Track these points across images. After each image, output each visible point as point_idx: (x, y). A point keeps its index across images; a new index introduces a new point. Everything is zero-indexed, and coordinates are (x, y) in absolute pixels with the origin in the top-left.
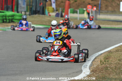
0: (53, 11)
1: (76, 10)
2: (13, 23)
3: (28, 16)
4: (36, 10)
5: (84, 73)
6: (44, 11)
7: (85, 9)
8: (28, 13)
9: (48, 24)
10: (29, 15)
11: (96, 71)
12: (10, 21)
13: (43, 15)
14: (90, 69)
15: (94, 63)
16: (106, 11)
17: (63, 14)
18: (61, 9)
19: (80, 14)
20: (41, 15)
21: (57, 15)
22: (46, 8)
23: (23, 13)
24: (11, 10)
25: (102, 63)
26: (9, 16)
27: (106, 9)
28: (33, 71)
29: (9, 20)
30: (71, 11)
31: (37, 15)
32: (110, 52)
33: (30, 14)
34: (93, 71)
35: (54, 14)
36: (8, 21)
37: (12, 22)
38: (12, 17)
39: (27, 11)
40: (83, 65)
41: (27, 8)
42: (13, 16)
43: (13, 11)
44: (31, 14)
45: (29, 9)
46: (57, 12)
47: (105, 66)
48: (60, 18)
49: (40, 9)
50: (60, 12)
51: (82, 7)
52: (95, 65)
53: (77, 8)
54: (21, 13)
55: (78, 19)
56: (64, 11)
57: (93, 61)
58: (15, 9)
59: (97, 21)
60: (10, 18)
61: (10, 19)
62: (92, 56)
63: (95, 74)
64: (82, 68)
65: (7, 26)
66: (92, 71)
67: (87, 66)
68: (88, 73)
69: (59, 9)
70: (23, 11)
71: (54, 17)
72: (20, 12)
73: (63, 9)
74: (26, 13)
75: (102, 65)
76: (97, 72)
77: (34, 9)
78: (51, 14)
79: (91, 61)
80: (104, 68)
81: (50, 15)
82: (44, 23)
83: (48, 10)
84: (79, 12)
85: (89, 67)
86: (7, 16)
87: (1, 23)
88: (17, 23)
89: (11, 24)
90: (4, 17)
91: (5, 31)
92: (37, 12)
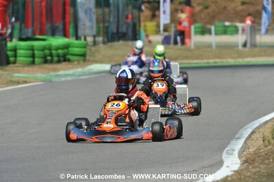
0: (157, 32)
1: (208, 26)
2: (67, 63)
3: (101, 45)
4: (118, 33)
5: (227, 166)
6: (138, 32)
7: (227, 24)
8: (100, 39)
10: (104, 43)
11: (253, 160)
12: (62, 59)
14: (240, 157)
15: (249, 143)
19: (216, 34)
20: (130, 43)
22: (140, 26)
23: (90, 39)
24: (62, 33)
25: (267, 143)
26: (58, 48)
29: (58, 56)
30: (199, 30)
31: (121, 42)
33: (106, 40)
34: (248, 162)
35: (159, 38)
36: (55, 59)
37: (66, 60)
38: (66, 51)
39: (98, 34)
40: (226, 146)
41: (98, 28)
42: (67, 47)
43: (66, 35)
44: (108, 41)
45: (101, 30)
46: (166, 34)
48: (172, 45)
49: (127, 28)
50: (172, 34)
52: (251, 147)
53: (211, 23)
54: (85, 39)
55: (214, 45)
57: (247, 139)
58: (71, 30)
59: (257, 49)
60: (60, 52)
61: (61, 55)
64: (224, 155)
65: (55, 70)
66: (246, 161)
67: (234, 150)
68: (236, 167)
69: (170, 27)
70: (89, 36)
72: (83, 38)
74: (97, 39)
75: (266, 146)
76: (256, 164)
77: (113, 28)
78: (152, 38)
79: (244, 140)
80: (272, 152)
81: (150, 42)
83: (145, 31)
84: (215, 31)
85: (239, 153)
86: (53, 48)
87: (40, 64)
88: (76, 63)
89: (64, 65)
90: (47, 51)
91: (51, 81)
92: (120, 35)
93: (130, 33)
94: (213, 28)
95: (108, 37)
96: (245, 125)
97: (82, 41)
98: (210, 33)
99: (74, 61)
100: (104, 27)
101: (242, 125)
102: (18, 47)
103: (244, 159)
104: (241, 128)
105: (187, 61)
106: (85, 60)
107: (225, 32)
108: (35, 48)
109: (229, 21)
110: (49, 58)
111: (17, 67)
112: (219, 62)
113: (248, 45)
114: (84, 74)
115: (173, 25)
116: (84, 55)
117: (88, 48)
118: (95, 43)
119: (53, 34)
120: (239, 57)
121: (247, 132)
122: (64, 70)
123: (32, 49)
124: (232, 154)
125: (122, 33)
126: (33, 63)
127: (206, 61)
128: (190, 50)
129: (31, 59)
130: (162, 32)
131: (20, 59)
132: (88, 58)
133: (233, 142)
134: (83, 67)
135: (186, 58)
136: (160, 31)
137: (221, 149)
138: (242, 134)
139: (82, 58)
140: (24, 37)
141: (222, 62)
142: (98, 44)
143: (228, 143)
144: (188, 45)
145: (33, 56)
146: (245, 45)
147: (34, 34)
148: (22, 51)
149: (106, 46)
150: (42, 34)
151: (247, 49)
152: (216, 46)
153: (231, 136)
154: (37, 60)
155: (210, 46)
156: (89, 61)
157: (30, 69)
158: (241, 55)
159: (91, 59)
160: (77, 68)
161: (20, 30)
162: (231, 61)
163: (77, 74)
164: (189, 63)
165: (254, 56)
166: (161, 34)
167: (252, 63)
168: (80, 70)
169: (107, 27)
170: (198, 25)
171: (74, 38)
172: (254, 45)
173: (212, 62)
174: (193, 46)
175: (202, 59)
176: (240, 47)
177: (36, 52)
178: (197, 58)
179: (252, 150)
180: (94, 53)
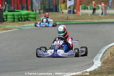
1: (87, 6)
2: (28, 21)
3: (42, 14)
4: (49, 9)
5: (96, 65)
6: (58, 9)
8: (42, 11)
9: (61, 21)
10: (43, 13)
11: (106, 62)
12: (26, 19)
13: (57, 13)
14: (101, 61)
15: (104, 55)
17: (75, 11)
18: (73, 6)
19: (90, 9)
20: (54, 13)
21: (69, 12)
23: (38, 11)
24: (26, 9)
25: (112, 55)
26: (24, 15)
28: (48, 66)
29: (24, 18)
30: (83, 8)
31: (51, 13)
36: (23, 19)
38: (28, 16)
42: (28, 14)
43: (28, 10)
45: (42, 7)
46: (69, 9)
48: (72, 14)
49: (53, 7)
50: (72, 9)
54: (36, 11)
55: (89, 15)
56: (75, 7)
57: (104, 53)
58: (30, 7)
59: (107, 16)
60: (25, 16)
61: (25, 18)
62: (103, 49)
63: (105, 65)
64: (94, 60)
65: (23, 24)
66: (103, 63)
67: (98, 58)
68: (99, 65)
72: (35, 11)
74: (40, 11)
77: (47, 7)
78: (63, 11)
79: (102, 54)
81: (63, 12)
82: (58, 20)
83: (61, 8)
84: (90, 8)
85: (100, 59)
86: (22, 15)
87: (17, 22)
88: (32, 21)
89: (27, 22)
90: (20, 16)
91: (22, 29)
92: (50, 10)
93: (54, 9)
94: (89, 7)
95: (45, 11)
97: (34, 12)
98: (88, 9)
99: (31, 20)
101: (102, 47)
102: (8, 15)
103: (102, 62)
104: (101, 49)
105: (78, 21)
106: (35, 20)
108: (15, 15)
110: (21, 19)
111: (7, 23)
112: (91, 21)
113: (104, 14)
116: (35, 18)
117: (37, 15)
118: (40, 13)
119: (22, 9)
121: (103, 51)
122: (27, 24)
123: (14, 15)
124: (97, 60)
126: (14, 21)
127: (86, 21)
128: (79, 16)
129: (13, 20)
130: (68, 8)
131: (8, 20)
132: (37, 19)
133: (98, 54)
135: (78, 19)
136: (67, 8)
137: (93, 57)
138: (101, 51)
140: (10, 10)
141: (93, 21)
144: (79, 14)
145: (14, 18)
147: (14, 9)
148: (9, 16)
150: (18, 9)
151: (103, 16)
153: (97, 52)
154: (16, 20)
155: (87, 14)
157: (13, 24)
158: (100, 18)
159: (38, 19)
160: (33, 23)
161: (9, 7)
162: (96, 21)
163: (32, 26)
165: (106, 19)
166: (67, 10)
167: (105, 22)
169: (45, 6)
170: (82, 6)
171: (31, 11)
172: (106, 14)
173: (88, 21)
175: (84, 20)
176: (100, 15)
177: (15, 17)
178: (82, 19)
179: (106, 58)
180: (39, 17)
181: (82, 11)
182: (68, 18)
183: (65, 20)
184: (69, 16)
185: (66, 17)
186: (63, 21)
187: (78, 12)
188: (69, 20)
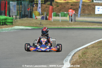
0: (39, 15)
1: (58, 13)
2: (6, 25)
3: (18, 19)
4: (25, 15)
6: (32, 15)
8: (18, 17)
9: (35, 26)
10: (19, 18)
13: (31, 18)
15: (73, 58)
16: (83, 14)
17: (48, 17)
18: (46, 13)
19: (61, 17)
20: (29, 19)
22: (33, 12)
23: (14, 17)
24: (4, 14)
25: (80, 58)
27: (83, 12)
29: (3, 23)
30: (55, 15)
31: (26, 18)
32: (87, 48)
33: (20, 17)
35: (39, 17)
36: (1, 24)
38: (5, 21)
39: (17, 15)
40: (65, 59)
41: (17, 13)
42: (6, 19)
44: (21, 18)
46: (42, 16)
47: (83, 60)
48: (45, 20)
50: (45, 16)
51: (63, 11)
55: (60, 21)
56: (48, 14)
57: (73, 56)
58: (7, 13)
59: (76, 23)
60: (3, 21)
62: (72, 52)
64: (64, 62)
65: (1, 28)
67: (68, 60)
69: (44, 13)
71: (40, 19)
72: (12, 16)
73: (48, 13)
74: (17, 17)
75: (80, 59)
77: (23, 13)
78: (37, 17)
79: (71, 56)
80: (82, 61)
81: (36, 18)
82: (32, 25)
83: (35, 14)
84: (61, 15)
85: (70, 61)
86: (1, 20)
89: (4, 26)
93: (29, 15)
94: (60, 14)
96: (72, 51)
97: (12, 17)
98: (59, 16)
99: (8, 25)
100: (19, 12)
103: (71, 63)
104: (70, 52)
105: (50, 26)
106: (12, 25)
107: (65, 16)
109: (66, 12)
112: (62, 27)
113: (73, 21)
114: (12, 30)
115: (45, 13)
116: (12, 23)
117: (14, 20)
120: (69, 25)
121: (72, 53)
122: (5, 28)
124: (67, 61)
125: (26, 15)
127: (57, 26)
132: (13, 24)
133: (67, 57)
134: (11, 27)
135: (50, 25)
137: (63, 59)
138: (71, 54)
139: (11, 24)
141: (63, 27)
142: (17, 19)
143: (65, 57)
144: (51, 20)
146: (72, 21)
149: (20, 20)
151: (72, 22)
152: (61, 21)
153: (67, 55)
155: (59, 21)
156: (14, 25)
158: (70, 24)
159: (15, 24)
160: (10, 27)
162: (67, 27)
164: (51, 27)
165: (75, 25)
167: (74, 28)
168: (10, 28)
169: (21, 13)
170: (54, 13)
171: (9, 16)
172: (75, 21)
173: (59, 27)
174: (52, 21)
175: (56, 26)
176: (70, 22)
178: (54, 25)
179: (74, 60)
180: (16, 22)
181: (54, 18)
182: (41, 24)
183: (39, 25)
184: (42, 22)
185: (39, 22)
186: (37, 26)
187: (50, 18)
188: (42, 25)
